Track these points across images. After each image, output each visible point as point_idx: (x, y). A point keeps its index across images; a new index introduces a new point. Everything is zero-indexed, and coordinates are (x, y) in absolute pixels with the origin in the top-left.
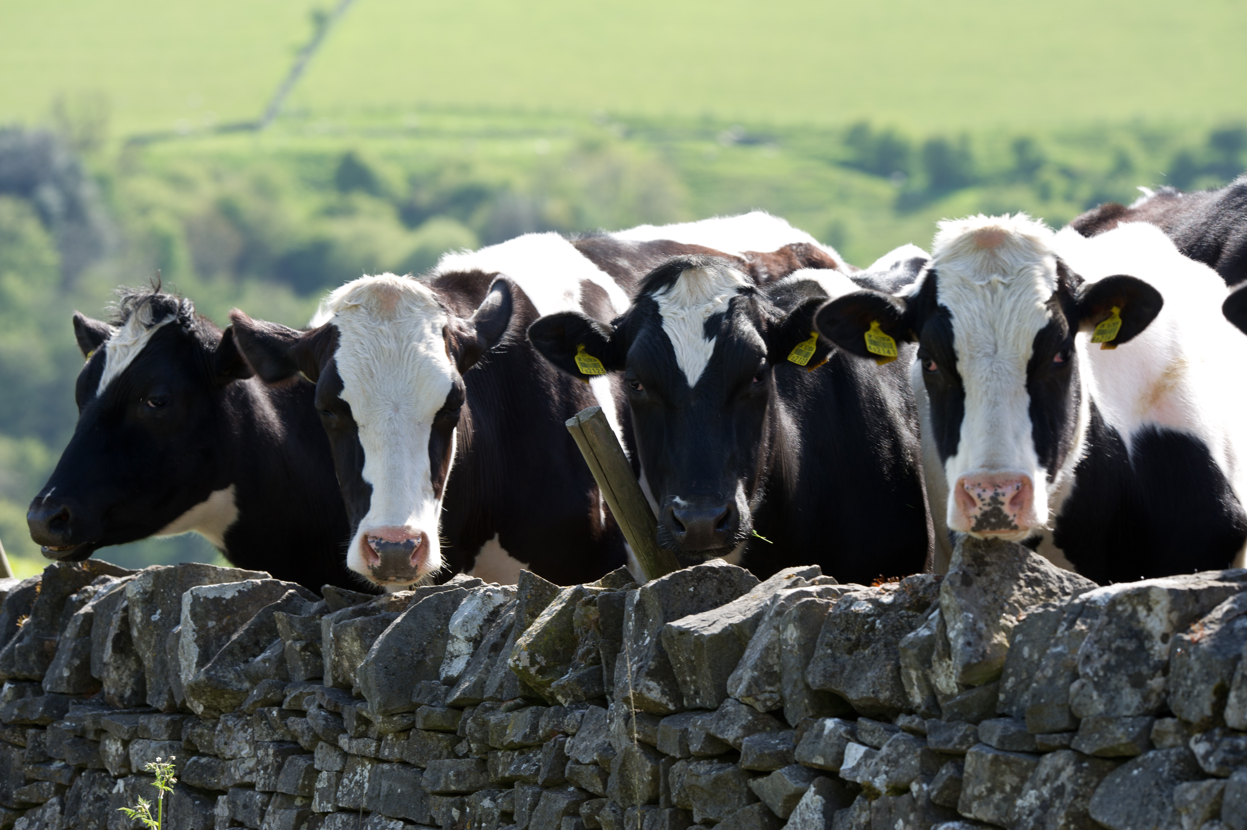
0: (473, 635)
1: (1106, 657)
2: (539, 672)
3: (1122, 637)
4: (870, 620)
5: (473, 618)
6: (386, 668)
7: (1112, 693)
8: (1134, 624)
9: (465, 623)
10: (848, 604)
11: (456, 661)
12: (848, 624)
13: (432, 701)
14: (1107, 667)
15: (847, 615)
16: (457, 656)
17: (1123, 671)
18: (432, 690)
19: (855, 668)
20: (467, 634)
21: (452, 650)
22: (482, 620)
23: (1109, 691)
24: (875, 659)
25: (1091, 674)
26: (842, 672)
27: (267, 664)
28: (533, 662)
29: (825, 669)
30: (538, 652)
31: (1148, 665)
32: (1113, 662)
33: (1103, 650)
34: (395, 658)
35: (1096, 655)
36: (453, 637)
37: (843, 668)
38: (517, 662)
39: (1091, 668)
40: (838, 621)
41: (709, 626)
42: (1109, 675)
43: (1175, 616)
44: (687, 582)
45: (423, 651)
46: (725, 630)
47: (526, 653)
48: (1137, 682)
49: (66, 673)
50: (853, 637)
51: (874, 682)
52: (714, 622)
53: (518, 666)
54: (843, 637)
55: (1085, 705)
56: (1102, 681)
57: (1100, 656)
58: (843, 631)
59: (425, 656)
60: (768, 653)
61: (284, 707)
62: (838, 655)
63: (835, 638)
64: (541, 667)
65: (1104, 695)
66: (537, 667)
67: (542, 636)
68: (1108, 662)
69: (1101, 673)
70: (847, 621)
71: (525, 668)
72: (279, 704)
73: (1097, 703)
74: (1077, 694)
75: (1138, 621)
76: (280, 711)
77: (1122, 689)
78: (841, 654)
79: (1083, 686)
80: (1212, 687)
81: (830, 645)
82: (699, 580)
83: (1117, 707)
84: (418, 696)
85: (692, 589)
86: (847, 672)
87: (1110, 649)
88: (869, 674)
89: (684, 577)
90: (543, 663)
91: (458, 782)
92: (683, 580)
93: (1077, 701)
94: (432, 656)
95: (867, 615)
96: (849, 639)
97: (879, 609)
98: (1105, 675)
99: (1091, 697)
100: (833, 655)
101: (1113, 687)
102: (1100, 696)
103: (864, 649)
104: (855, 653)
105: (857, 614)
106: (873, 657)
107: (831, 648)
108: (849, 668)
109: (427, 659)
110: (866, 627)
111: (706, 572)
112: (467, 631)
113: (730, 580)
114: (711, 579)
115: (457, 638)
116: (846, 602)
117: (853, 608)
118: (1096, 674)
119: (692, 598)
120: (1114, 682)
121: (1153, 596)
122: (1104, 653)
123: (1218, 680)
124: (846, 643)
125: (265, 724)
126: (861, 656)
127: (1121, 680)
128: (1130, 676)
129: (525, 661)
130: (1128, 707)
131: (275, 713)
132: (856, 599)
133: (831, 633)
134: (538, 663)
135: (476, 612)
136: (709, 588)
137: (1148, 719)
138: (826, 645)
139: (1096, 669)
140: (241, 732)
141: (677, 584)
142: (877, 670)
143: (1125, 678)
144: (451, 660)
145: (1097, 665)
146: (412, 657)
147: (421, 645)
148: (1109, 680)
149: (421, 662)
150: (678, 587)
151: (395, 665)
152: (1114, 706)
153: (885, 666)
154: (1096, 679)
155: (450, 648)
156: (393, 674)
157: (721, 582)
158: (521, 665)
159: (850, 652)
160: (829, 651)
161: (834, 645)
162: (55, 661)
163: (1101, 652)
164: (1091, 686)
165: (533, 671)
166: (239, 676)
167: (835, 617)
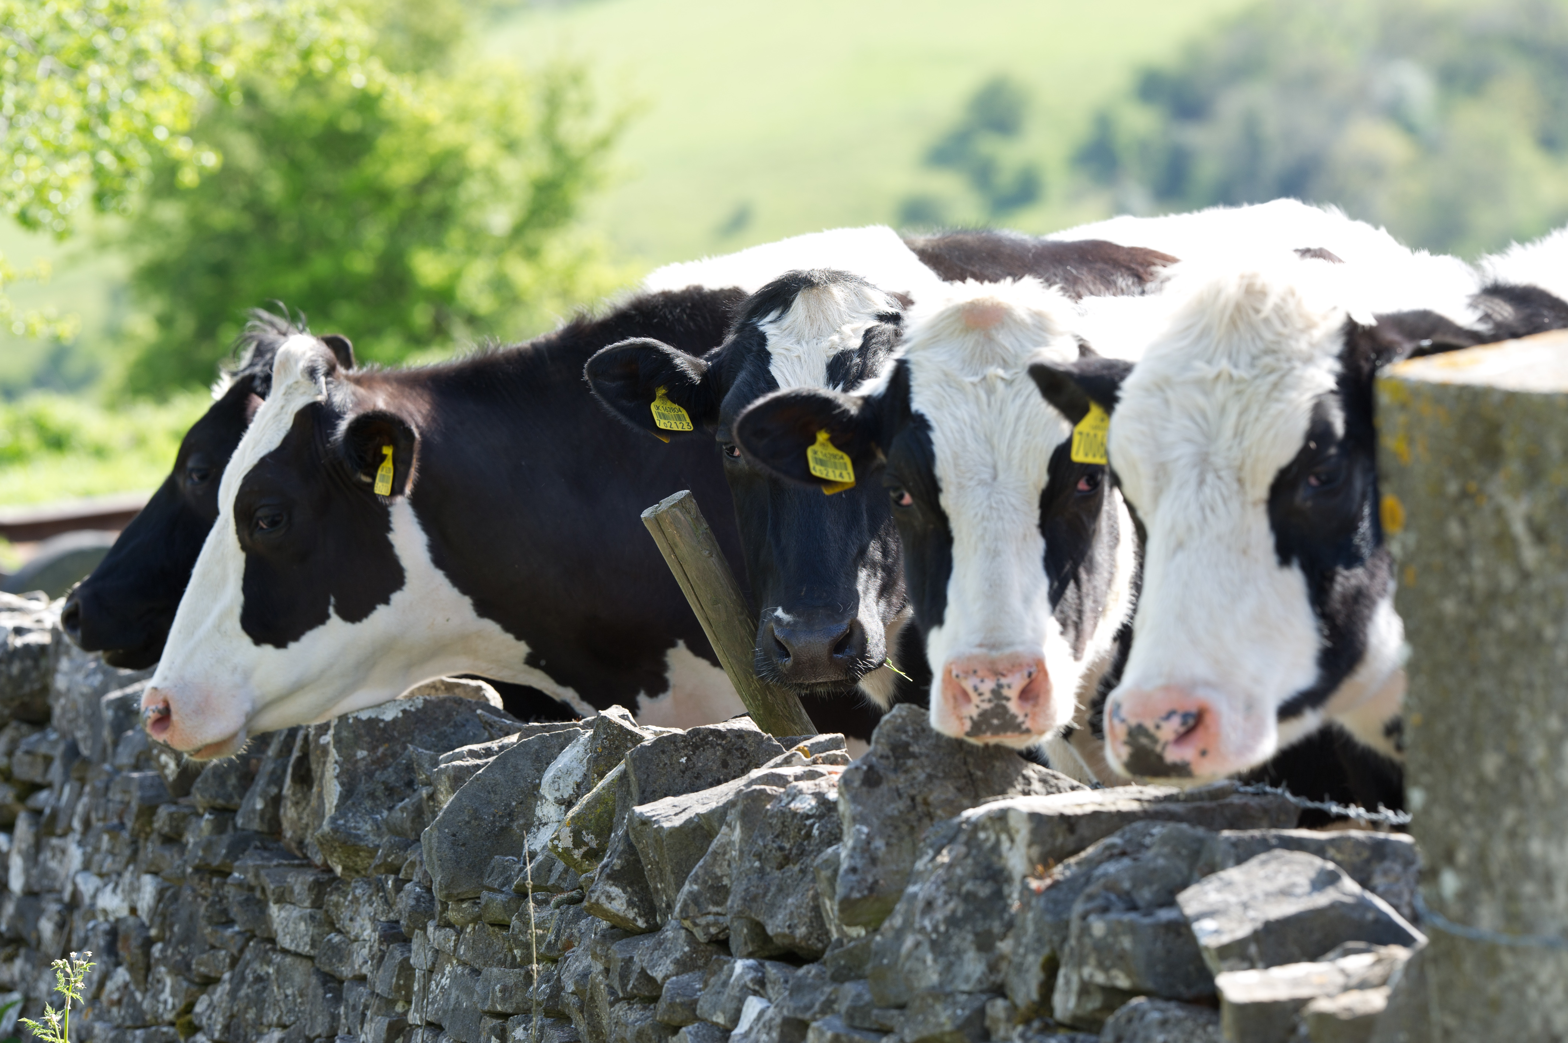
0: (566, 796)
1: (951, 905)
2: (585, 856)
3: (975, 878)
4: (808, 822)
5: (569, 772)
6: (454, 835)
7: (952, 958)
8: (995, 858)
9: (556, 779)
10: (790, 799)
11: (543, 830)
12: (784, 826)
13: (504, 885)
14: (952, 921)
15: (783, 813)
16: (546, 824)
17: (969, 927)
18: (505, 869)
19: (780, 890)
20: (558, 795)
21: (540, 815)
22: (581, 775)
23: (947, 955)
24: (801, 879)
25: (929, 928)
26: (765, 895)
27: (405, 815)
28: (578, 842)
29: (747, 890)
30: (587, 828)
31: (1002, 918)
32: (959, 913)
33: (951, 895)
34: (469, 822)
35: (940, 902)
36: (543, 797)
37: (767, 890)
38: (556, 842)
39: (931, 920)
40: (775, 821)
41: (676, 814)
42: (951, 931)
43: (1035, 851)
44: (677, 750)
45: (509, 815)
46: (689, 821)
47: (568, 829)
48: (985, 943)
49: (259, 805)
50: (787, 846)
51: (792, 913)
52: (684, 810)
53: (557, 847)
54: (775, 845)
55: (917, 972)
56: (941, 939)
57: (946, 903)
58: (777, 836)
59: (512, 820)
60: (715, 859)
61: (401, 876)
62: (768, 869)
63: (765, 846)
64: (591, 849)
65: (942, 960)
66: (584, 849)
67: (593, 807)
68: (954, 912)
69: (942, 928)
70: (783, 823)
71: (566, 850)
72: (397, 871)
73: (930, 971)
74: (909, 955)
75: (1000, 856)
76: (396, 881)
77: (965, 951)
78: (772, 868)
79: (918, 945)
80: (1041, 959)
81: (759, 856)
82: (696, 747)
83: (954, 978)
84: (489, 877)
85: (683, 760)
86: (770, 894)
87: (958, 894)
88: (790, 901)
89: (674, 743)
90: (594, 844)
91: (504, 1000)
92: (672, 747)
93: (908, 965)
94: (522, 822)
95: (808, 817)
96: (781, 849)
97: (822, 807)
98: (947, 931)
99: (924, 962)
100: (761, 870)
101: (953, 949)
102: (935, 960)
103: (794, 864)
104: (786, 867)
105: (795, 814)
106: (801, 876)
107: (760, 860)
108: (773, 889)
109: (515, 825)
110: (803, 832)
111: (707, 737)
112: (558, 790)
113: (741, 748)
114: (712, 745)
115: (546, 800)
116: (788, 795)
117: (792, 805)
118: (935, 929)
119: (684, 772)
120: (956, 941)
121: (1013, 821)
122: (951, 899)
123: (1046, 951)
124: (779, 854)
125: (381, 897)
126: (789, 874)
127: (964, 939)
128: (977, 934)
129: (566, 841)
130: (967, 979)
131: (390, 882)
132: (801, 792)
133: (763, 836)
134: (586, 844)
135: (575, 764)
136: (710, 758)
137: (984, 997)
138: (754, 855)
139: (938, 922)
140: (367, 905)
141: (663, 752)
142: (799, 896)
143: (970, 937)
144: (539, 829)
145: (939, 915)
146: (494, 822)
147: (508, 805)
148: (950, 938)
149: (505, 830)
150: (663, 757)
151: (467, 832)
152: (950, 977)
153: (808, 890)
154: (934, 936)
155: (539, 812)
156: (464, 845)
157: (728, 751)
158: (560, 845)
159: (781, 867)
160: (757, 864)
161: (763, 856)
162: (252, 789)
163: (947, 897)
164: (926, 946)
165: (577, 854)
166: (379, 828)
167: (772, 817)
